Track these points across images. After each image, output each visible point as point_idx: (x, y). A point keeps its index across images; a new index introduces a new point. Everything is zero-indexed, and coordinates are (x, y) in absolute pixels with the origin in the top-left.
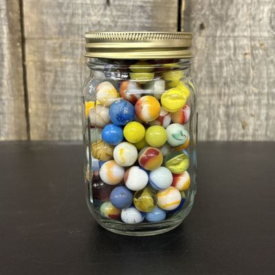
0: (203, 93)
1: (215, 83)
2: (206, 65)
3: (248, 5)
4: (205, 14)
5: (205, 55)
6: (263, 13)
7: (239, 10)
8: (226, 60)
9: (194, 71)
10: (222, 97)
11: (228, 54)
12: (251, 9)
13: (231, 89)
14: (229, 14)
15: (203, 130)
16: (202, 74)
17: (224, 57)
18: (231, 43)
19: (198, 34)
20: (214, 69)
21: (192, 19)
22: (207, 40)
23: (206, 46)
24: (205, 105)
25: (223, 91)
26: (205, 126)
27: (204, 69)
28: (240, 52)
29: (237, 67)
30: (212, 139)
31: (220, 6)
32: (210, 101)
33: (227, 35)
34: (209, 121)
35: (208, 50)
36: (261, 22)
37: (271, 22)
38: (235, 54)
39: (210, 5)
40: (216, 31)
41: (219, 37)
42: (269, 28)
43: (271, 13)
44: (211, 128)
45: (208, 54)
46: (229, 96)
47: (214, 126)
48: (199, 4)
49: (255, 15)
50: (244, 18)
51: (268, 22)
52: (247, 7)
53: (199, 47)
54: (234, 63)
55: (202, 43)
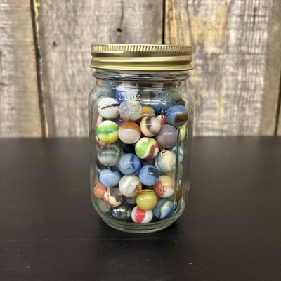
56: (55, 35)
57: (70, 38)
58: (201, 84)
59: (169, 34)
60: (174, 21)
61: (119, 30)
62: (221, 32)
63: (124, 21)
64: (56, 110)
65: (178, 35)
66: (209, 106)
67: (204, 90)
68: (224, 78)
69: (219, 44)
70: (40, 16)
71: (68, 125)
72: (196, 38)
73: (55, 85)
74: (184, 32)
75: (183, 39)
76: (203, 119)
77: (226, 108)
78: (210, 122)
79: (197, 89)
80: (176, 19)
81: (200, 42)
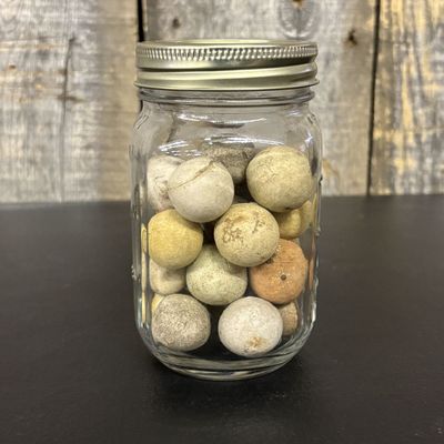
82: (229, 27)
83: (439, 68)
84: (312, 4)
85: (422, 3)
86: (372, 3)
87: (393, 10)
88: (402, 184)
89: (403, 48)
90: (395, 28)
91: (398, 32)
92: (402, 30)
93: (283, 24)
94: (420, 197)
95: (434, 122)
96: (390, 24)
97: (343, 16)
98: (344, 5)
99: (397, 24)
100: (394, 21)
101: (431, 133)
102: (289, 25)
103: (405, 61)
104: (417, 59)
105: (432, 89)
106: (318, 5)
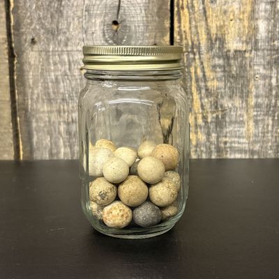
0: (42, 110)
1: (53, 99)
2: (42, 80)
3: (79, 18)
4: (35, 28)
5: (40, 71)
6: (95, 27)
7: (70, 23)
8: (61, 75)
9: (30, 88)
10: (62, 114)
11: (63, 69)
12: (82, 22)
13: (70, 105)
14: (60, 27)
15: (45, 148)
16: (39, 90)
17: (59, 73)
18: (65, 57)
19: (30, 49)
20: (50, 84)
21: (23, 33)
22: (40, 55)
23: (40, 62)
24: (45, 122)
25: (62, 107)
26: (47, 144)
27: (40, 85)
28: (76, 67)
29: (74, 83)
30: (55, 158)
31: (50, 19)
32: (50, 118)
33: (60, 49)
34: (51, 138)
35: (43, 65)
36: (95, 35)
37: (104, 35)
38: (70, 69)
39: (39, 19)
40: (49, 45)
41: (53, 51)
42: (103, 42)
43: (104, 25)
44: (54, 146)
45: (42, 69)
46: (68, 112)
47: (56, 144)
48: (28, 18)
49: (88, 28)
50: (77, 32)
51: (101, 35)
52: (78, 19)
53: (32, 63)
54: (70, 78)
55: (36, 58)
56: (34, 29)
57: (53, 33)
58: (223, 91)
59: (180, 27)
60: (186, 10)
61: (115, 23)
62: (246, 23)
63: (121, 11)
64: (34, 125)
65: (190, 28)
66: (233, 119)
67: (226, 98)
68: (252, 82)
69: (244, 38)
70: (16, 7)
71: (49, 144)
72: (213, 31)
73: (32, 93)
74: (199, 24)
75: (198, 33)
76: (226, 137)
77: (256, 122)
78: (236, 140)
79: (217, 97)
80: (188, 7)
81: (219, 36)
82: (69, 43)
83: (218, 69)
84: (126, 26)
85: (203, 23)
86: (167, 25)
87: (183, 29)
88: (196, 151)
89: (191, 56)
90: (184, 42)
91: (187, 45)
92: (190, 43)
93: (107, 41)
94: (209, 160)
95: (216, 108)
96: (181, 39)
97: (148, 35)
98: (147, 26)
99: (186, 38)
100: (184, 36)
101: (214, 115)
102: (110, 42)
103: (193, 64)
104: (202, 63)
105: (214, 84)
106: (130, 27)
